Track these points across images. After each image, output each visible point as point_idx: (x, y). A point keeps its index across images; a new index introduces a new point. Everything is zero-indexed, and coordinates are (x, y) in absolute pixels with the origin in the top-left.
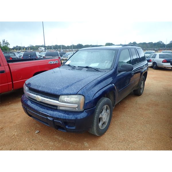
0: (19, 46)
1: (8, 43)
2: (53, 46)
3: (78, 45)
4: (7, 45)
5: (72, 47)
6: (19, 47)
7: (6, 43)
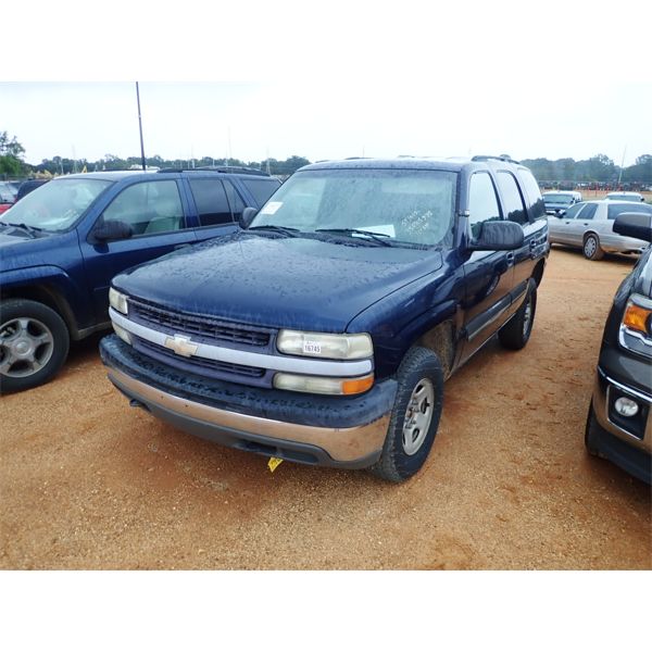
0: (63, 157)
1: (19, 145)
2: (196, 160)
3: (289, 160)
4: (16, 151)
5: (268, 168)
6: (66, 161)
7: (12, 145)
